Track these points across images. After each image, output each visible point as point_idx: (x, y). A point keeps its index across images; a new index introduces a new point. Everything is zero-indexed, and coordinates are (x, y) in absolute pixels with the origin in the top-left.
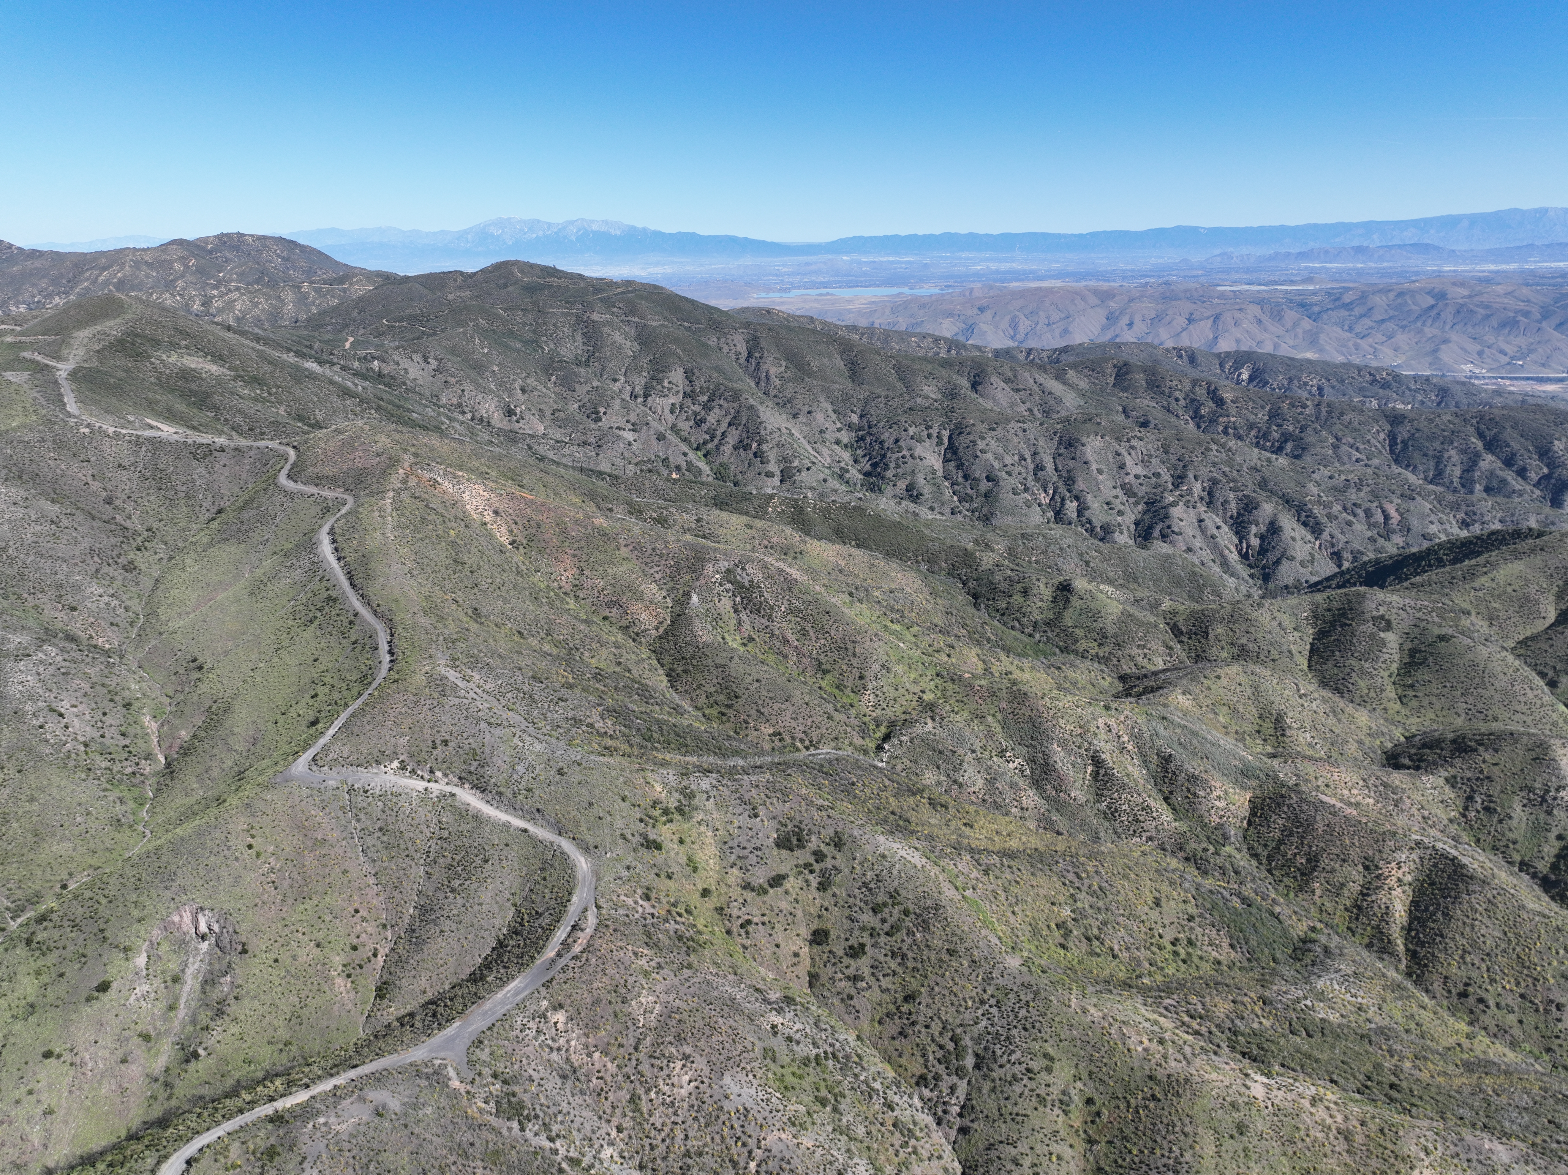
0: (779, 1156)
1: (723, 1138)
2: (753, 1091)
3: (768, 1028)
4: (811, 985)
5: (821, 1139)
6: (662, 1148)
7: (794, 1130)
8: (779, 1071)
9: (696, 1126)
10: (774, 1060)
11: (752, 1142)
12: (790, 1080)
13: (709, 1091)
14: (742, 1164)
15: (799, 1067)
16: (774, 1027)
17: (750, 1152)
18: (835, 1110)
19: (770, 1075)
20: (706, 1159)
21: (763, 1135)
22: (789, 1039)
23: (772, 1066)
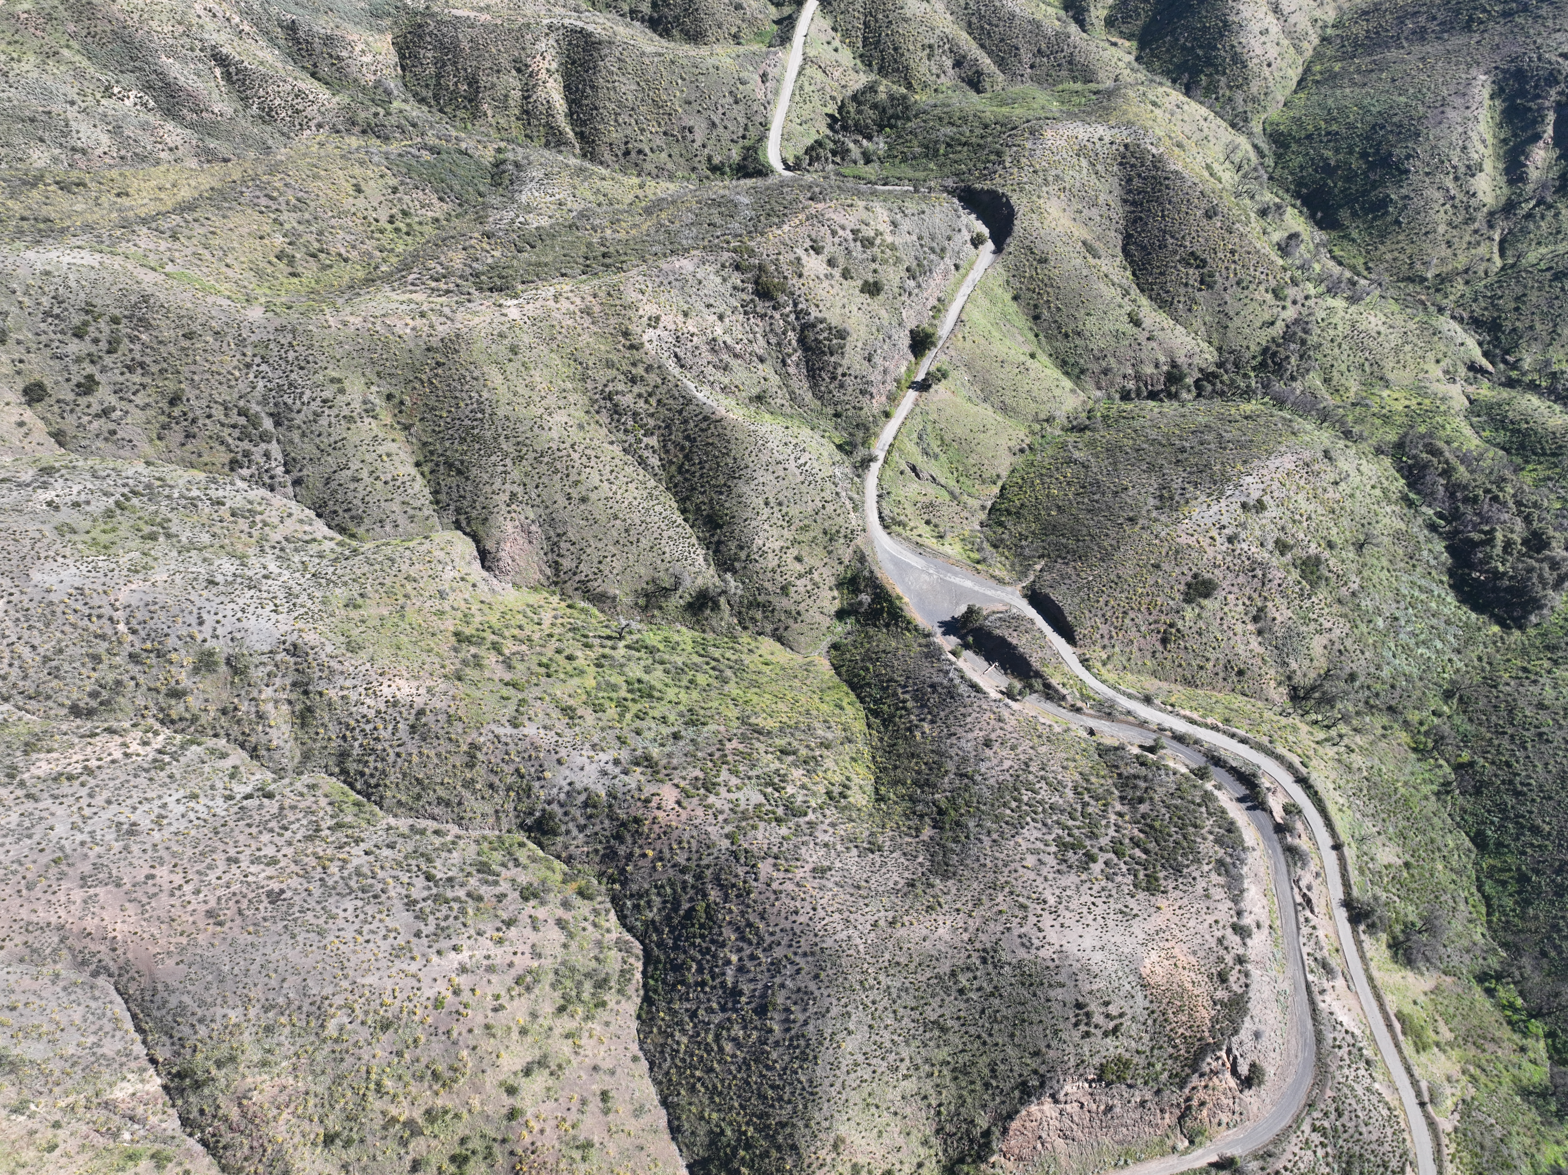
0: (142, 604)
1: (74, 626)
2: (73, 570)
3: (44, 507)
4: (61, 444)
5: (172, 567)
6: (15, 672)
7: (141, 576)
8: (87, 538)
9: (35, 632)
10: (74, 531)
11: (107, 611)
12: (104, 539)
13: (25, 598)
14: (110, 632)
15: (105, 523)
16: (49, 504)
17: (111, 619)
18: (168, 536)
19: (80, 546)
20: (69, 651)
21: (112, 598)
22: (76, 505)
23: (75, 538)
